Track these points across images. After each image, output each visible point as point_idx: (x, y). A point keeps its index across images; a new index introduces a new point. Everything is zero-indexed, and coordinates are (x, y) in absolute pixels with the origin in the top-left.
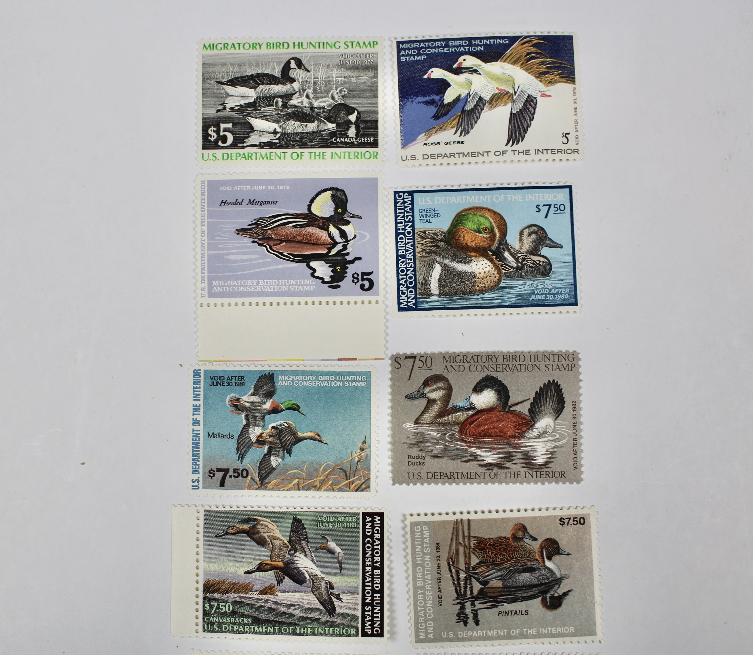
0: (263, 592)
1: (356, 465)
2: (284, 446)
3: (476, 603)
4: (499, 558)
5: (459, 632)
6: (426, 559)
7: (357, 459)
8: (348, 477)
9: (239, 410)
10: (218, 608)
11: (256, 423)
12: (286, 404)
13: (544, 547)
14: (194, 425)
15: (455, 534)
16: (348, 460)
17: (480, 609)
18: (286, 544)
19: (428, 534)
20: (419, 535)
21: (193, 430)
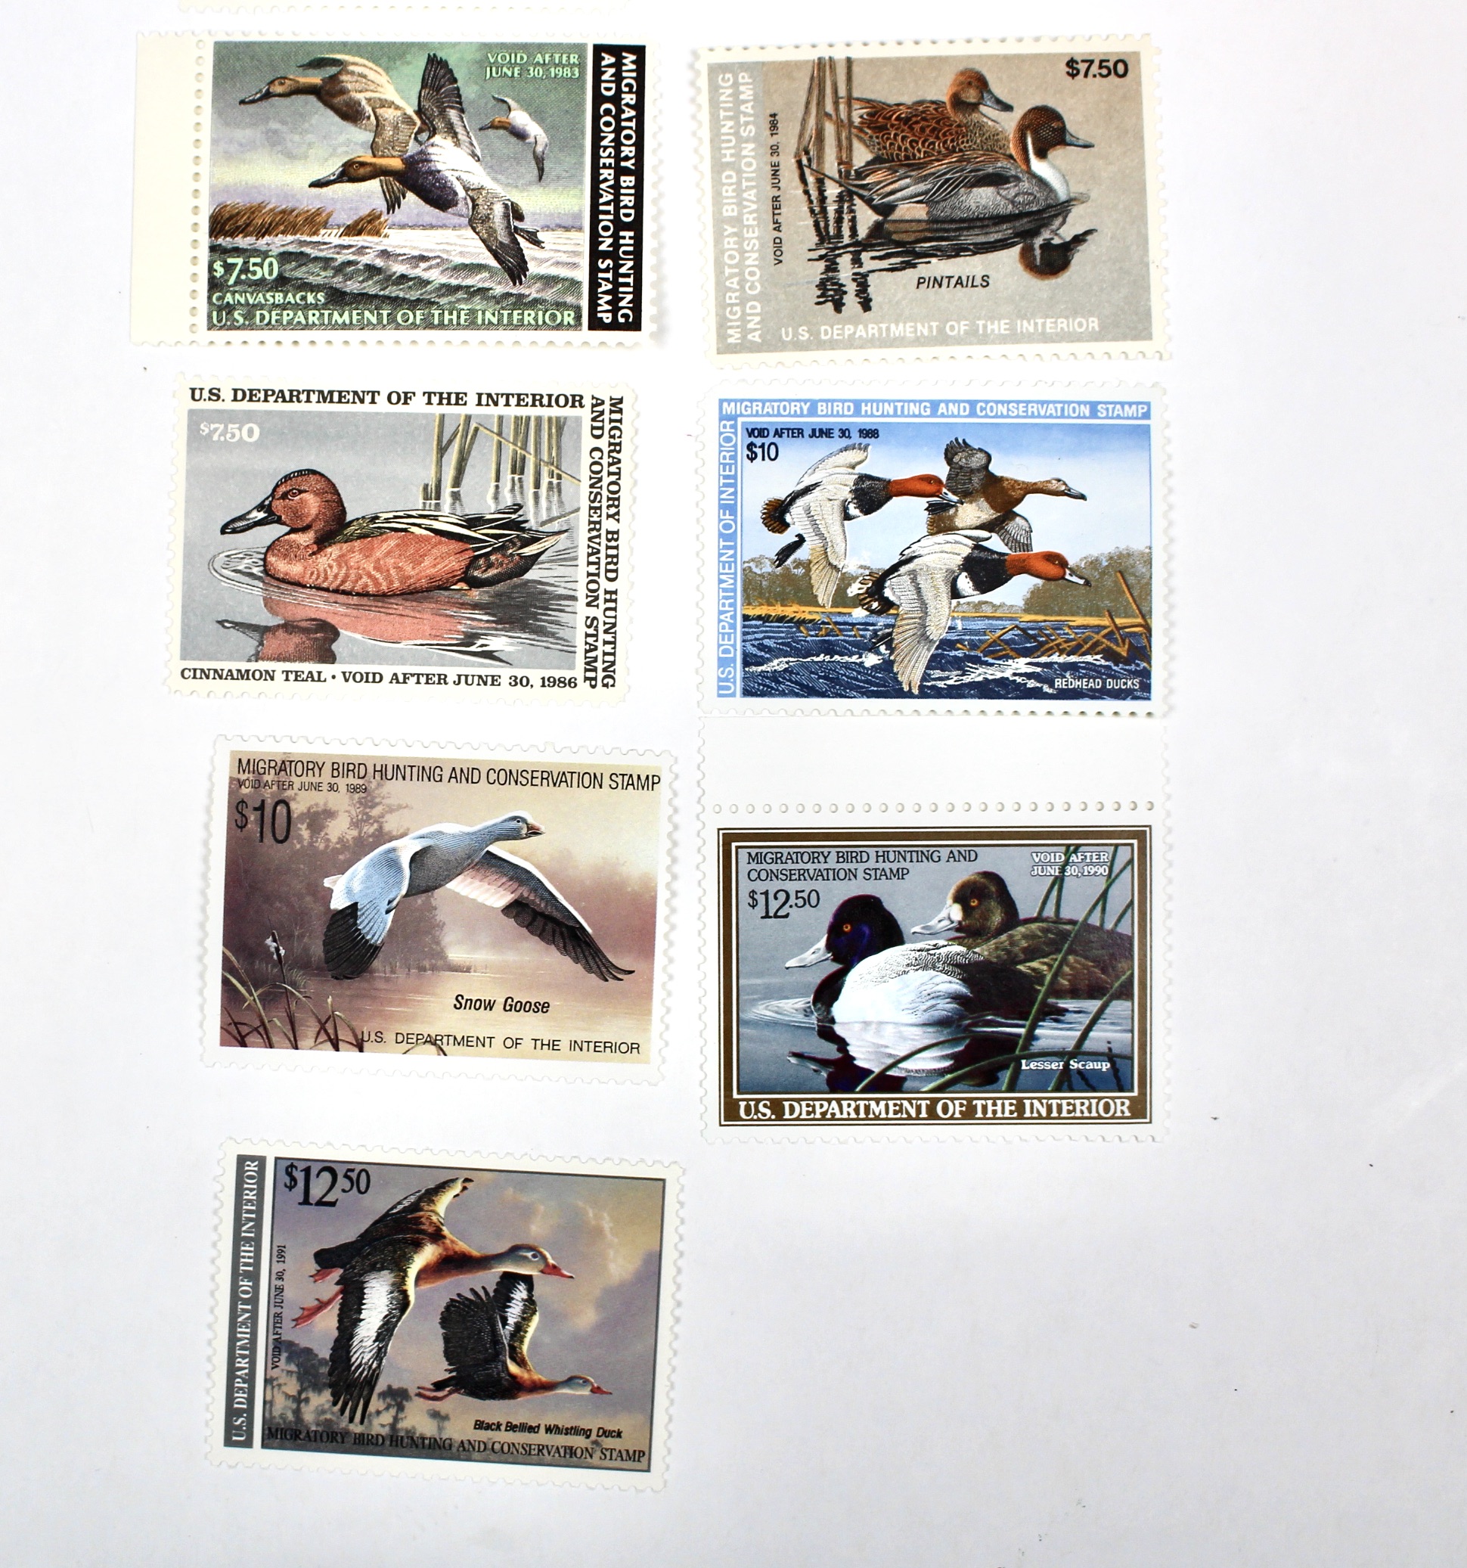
0: (354, 229)
3: (865, 256)
4: (919, 151)
5: (823, 328)
6: (744, 153)
10: (245, 270)
13: (1027, 127)
15: (815, 92)
17: (873, 271)
18: (410, 117)
19: (751, 92)
20: (729, 96)
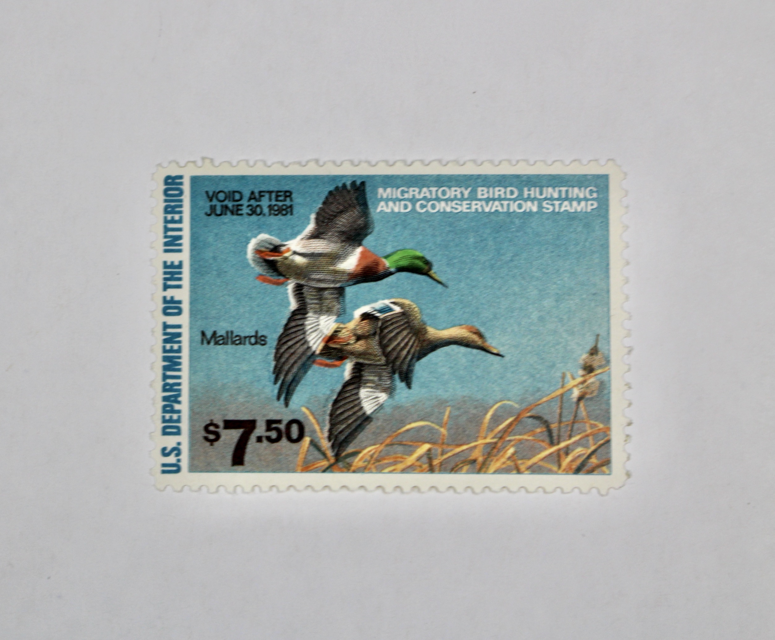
1: (574, 406)
2: (394, 362)
7: (576, 393)
8: (555, 438)
9: (280, 274)
11: (321, 304)
12: (395, 257)
14: (165, 313)
16: (553, 395)
21: (166, 326)
